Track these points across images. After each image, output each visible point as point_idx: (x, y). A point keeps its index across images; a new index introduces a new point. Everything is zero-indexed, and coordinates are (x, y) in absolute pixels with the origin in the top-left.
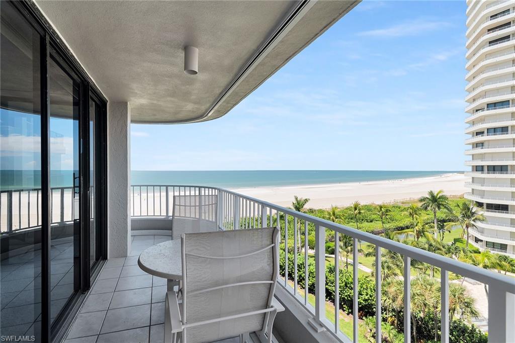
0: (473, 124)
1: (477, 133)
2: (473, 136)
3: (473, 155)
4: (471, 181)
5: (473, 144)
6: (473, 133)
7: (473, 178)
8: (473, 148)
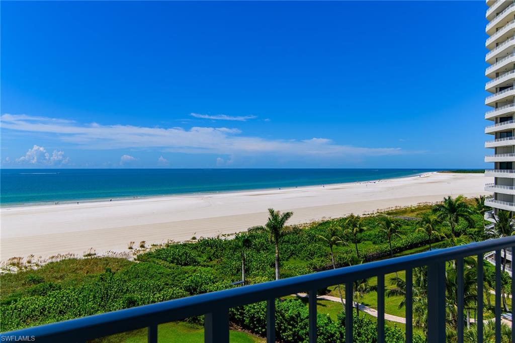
0: (497, 107)
1: (501, 118)
2: (496, 123)
3: (496, 148)
4: (494, 182)
5: (496, 133)
6: (496, 118)
7: (496, 178)
8: (496, 138)
